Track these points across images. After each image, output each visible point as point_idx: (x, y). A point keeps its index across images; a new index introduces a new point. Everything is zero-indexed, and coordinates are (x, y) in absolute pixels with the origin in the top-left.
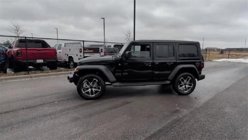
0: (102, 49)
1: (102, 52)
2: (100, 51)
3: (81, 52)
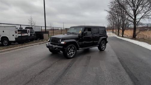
0: (28, 31)
1: (29, 32)
2: (28, 32)
3: (16, 33)
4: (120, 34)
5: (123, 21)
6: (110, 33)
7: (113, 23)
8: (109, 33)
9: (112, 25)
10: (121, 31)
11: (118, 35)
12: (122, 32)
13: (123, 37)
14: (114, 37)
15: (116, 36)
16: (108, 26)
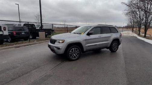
4: (140, 33)
5: (146, 17)
6: (129, 32)
7: (133, 20)
8: (127, 32)
9: (132, 23)
10: (142, 30)
11: (139, 35)
12: (145, 31)
13: (145, 37)
14: (133, 36)
15: (136, 35)
16: (128, 24)
